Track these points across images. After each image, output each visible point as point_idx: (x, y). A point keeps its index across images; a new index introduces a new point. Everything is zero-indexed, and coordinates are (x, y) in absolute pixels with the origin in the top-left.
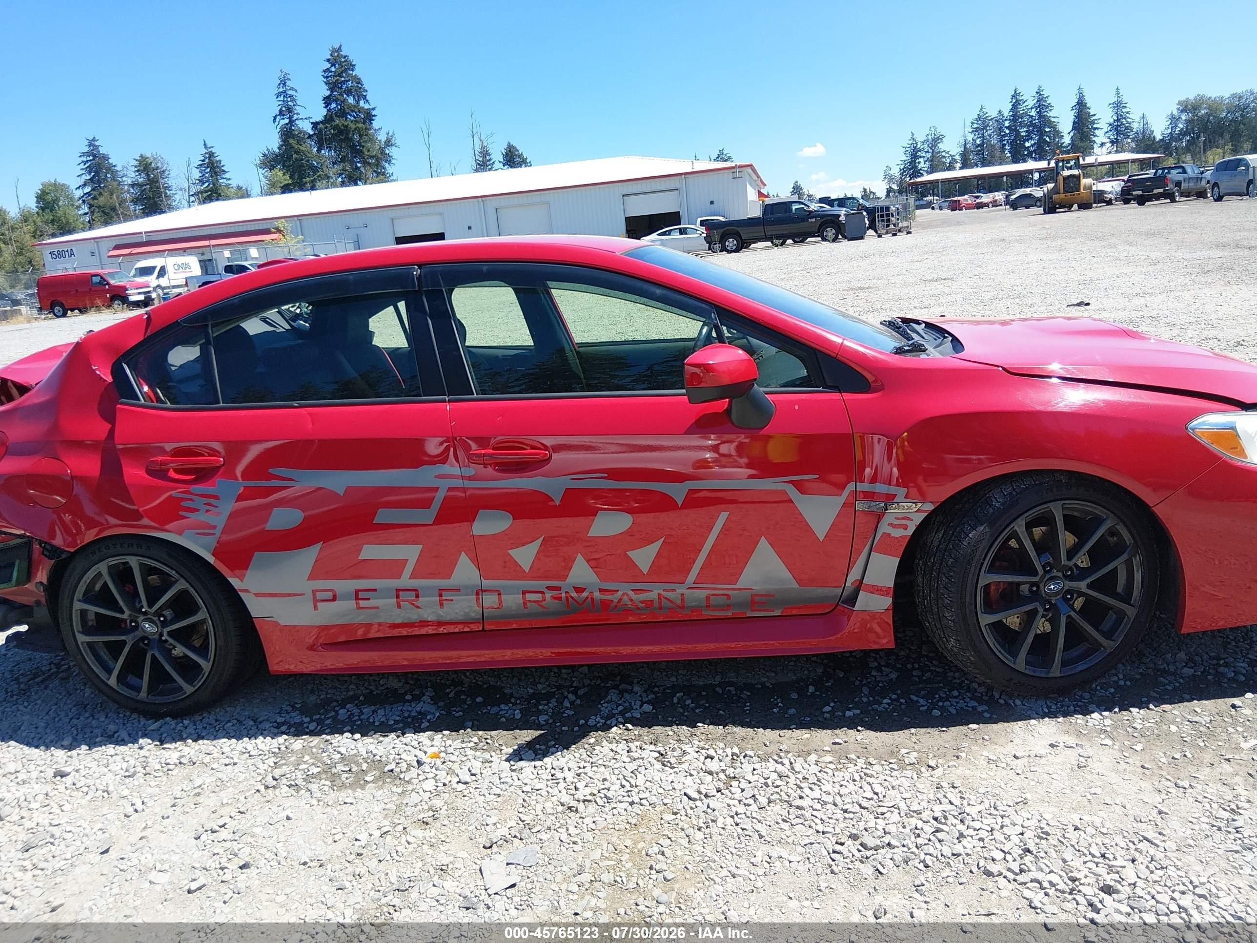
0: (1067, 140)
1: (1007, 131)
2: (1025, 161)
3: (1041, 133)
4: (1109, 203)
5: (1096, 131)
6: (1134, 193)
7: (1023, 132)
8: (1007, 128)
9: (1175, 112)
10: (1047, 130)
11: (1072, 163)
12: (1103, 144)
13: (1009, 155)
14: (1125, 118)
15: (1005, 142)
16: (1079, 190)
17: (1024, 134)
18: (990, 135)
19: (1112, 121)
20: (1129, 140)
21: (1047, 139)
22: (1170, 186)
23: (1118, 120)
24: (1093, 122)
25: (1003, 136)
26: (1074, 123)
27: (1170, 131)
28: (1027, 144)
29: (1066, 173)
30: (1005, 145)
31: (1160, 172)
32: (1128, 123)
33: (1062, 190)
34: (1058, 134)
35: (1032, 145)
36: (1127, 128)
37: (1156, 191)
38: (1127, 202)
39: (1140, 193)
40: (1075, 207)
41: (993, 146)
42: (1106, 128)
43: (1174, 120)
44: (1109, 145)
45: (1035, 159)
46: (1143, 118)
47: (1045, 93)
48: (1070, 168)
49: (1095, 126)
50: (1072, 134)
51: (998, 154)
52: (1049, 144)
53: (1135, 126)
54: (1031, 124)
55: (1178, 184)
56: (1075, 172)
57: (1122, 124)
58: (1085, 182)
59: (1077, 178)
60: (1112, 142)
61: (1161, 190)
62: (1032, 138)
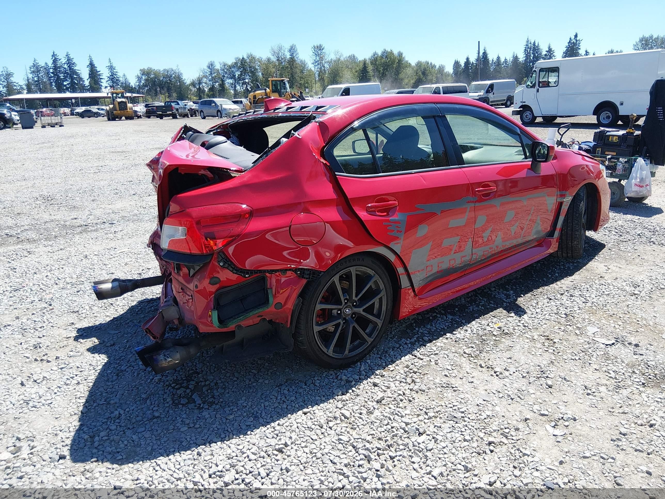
0: (87, 83)
1: (52, 75)
2: (65, 92)
3: (72, 79)
4: (139, 117)
5: (102, 80)
6: (158, 113)
7: (62, 76)
8: (52, 73)
9: (139, 75)
10: (75, 76)
12: (106, 87)
13: (55, 88)
14: (115, 75)
15: (52, 81)
16: (127, 109)
17: (62, 77)
18: (42, 76)
19: (109, 76)
20: (119, 86)
21: (76, 81)
22: (174, 111)
23: (112, 75)
24: (99, 75)
25: (50, 77)
26: (90, 74)
27: (138, 84)
28: (65, 83)
29: (119, 100)
30: (52, 82)
31: (166, 104)
32: (117, 77)
33: (118, 108)
34: (81, 79)
35: (68, 84)
36: (117, 80)
37: (168, 113)
38: (149, 117)
39: (161, 113)
40: (123, 118)
41: (45, 82)
42: (107, 79)
43: (139, 79)
44: (109, 88)
45: (71, 92)
46: (124, 75)
47: (71, 56)
49: (101, 77)
50: (89, 80)
51: (48, 87)
52: (77, 84)
53: (121, 79)
54: (65, 73)
55: (177, 110)
57: (114, 78)
58: (130, 105)
59: (125, 103)
60: (111, 87)
61: (171, 112)
62: (67, 80)
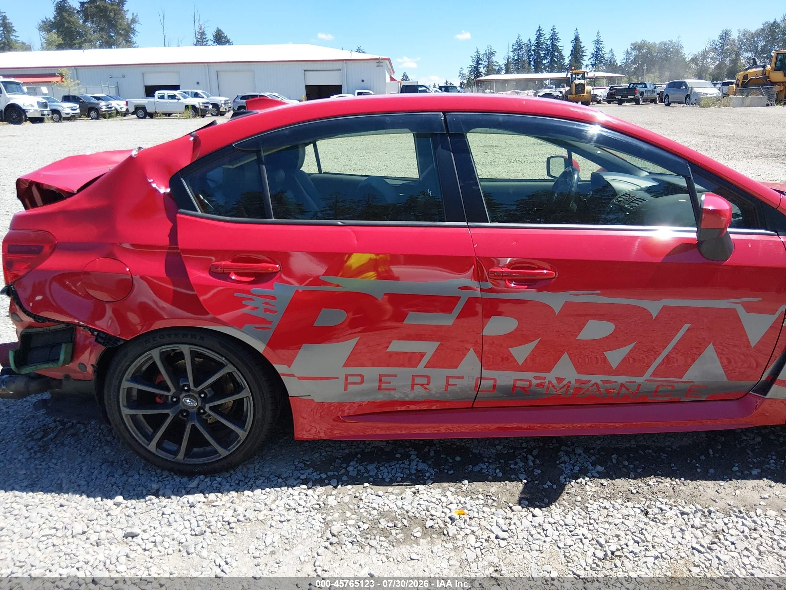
0: (567, 61)
1: (533, 53)
2: (542, 72)
3: (553, 56)
4: (599, 102)
5: (584, 57)
6: (617, 97)
7: (542, 53)
8: (533, 50)
9: (629, 50)
10: (556, 54)
11: (580, 76)
12: (587, 66)
13: (533, 68)
14: (601, 51)
15: (531, 59)
16: (583, 93)
17: (542, 55)
18: (523, 54)
19: (593, 52)
20: (602, 65)
21: (556, 60)
22: (638, 95)
23: (597, 51)
24: (583, 52)
25: (531, 55)
26: (572, 51)
27: (625, 61)
28: (544, 62)
29: (577, 82)
30: (531, 61)
31: (632, 85)
32: (602, 53)
33: (574, 92)
34: (562, 57)
35: (547, 63)
36: (602, 57)
37: (629, 97)
38: (609, 102)
39: (620, 97)
40: (580, 103)
41: (524, 61)
42: (590, 56)
43: (628, 54)
44: (591, 66)
45: (548, 72)
46: (611, 51)
47: (557, 30)
48: (579, 79)
49: (584, 54)
50: (570, 58)
51: (526, 66)
52: (556, 63)
53: (606, 56)
54: (547, 50)
55: (642, 94)
56: (582, 81)
57: (599, 54)
58: (588, 88)
59: (583, 85)
60: (593, 65)
61: (632, 97)
62: (547, 58)
